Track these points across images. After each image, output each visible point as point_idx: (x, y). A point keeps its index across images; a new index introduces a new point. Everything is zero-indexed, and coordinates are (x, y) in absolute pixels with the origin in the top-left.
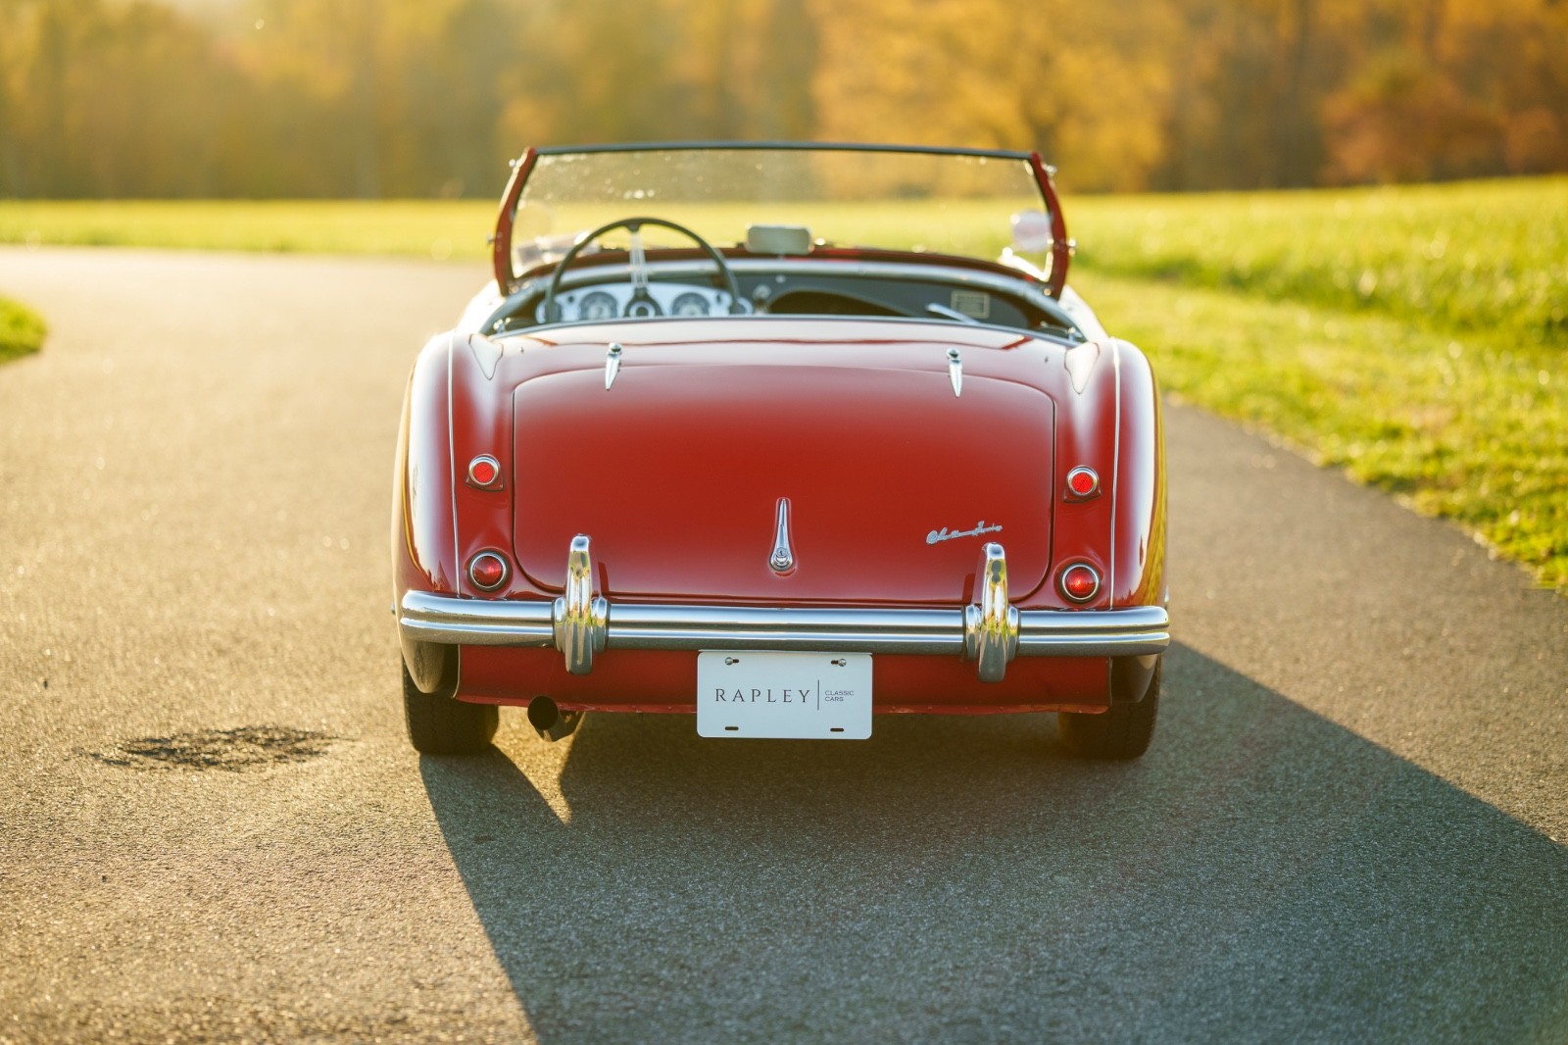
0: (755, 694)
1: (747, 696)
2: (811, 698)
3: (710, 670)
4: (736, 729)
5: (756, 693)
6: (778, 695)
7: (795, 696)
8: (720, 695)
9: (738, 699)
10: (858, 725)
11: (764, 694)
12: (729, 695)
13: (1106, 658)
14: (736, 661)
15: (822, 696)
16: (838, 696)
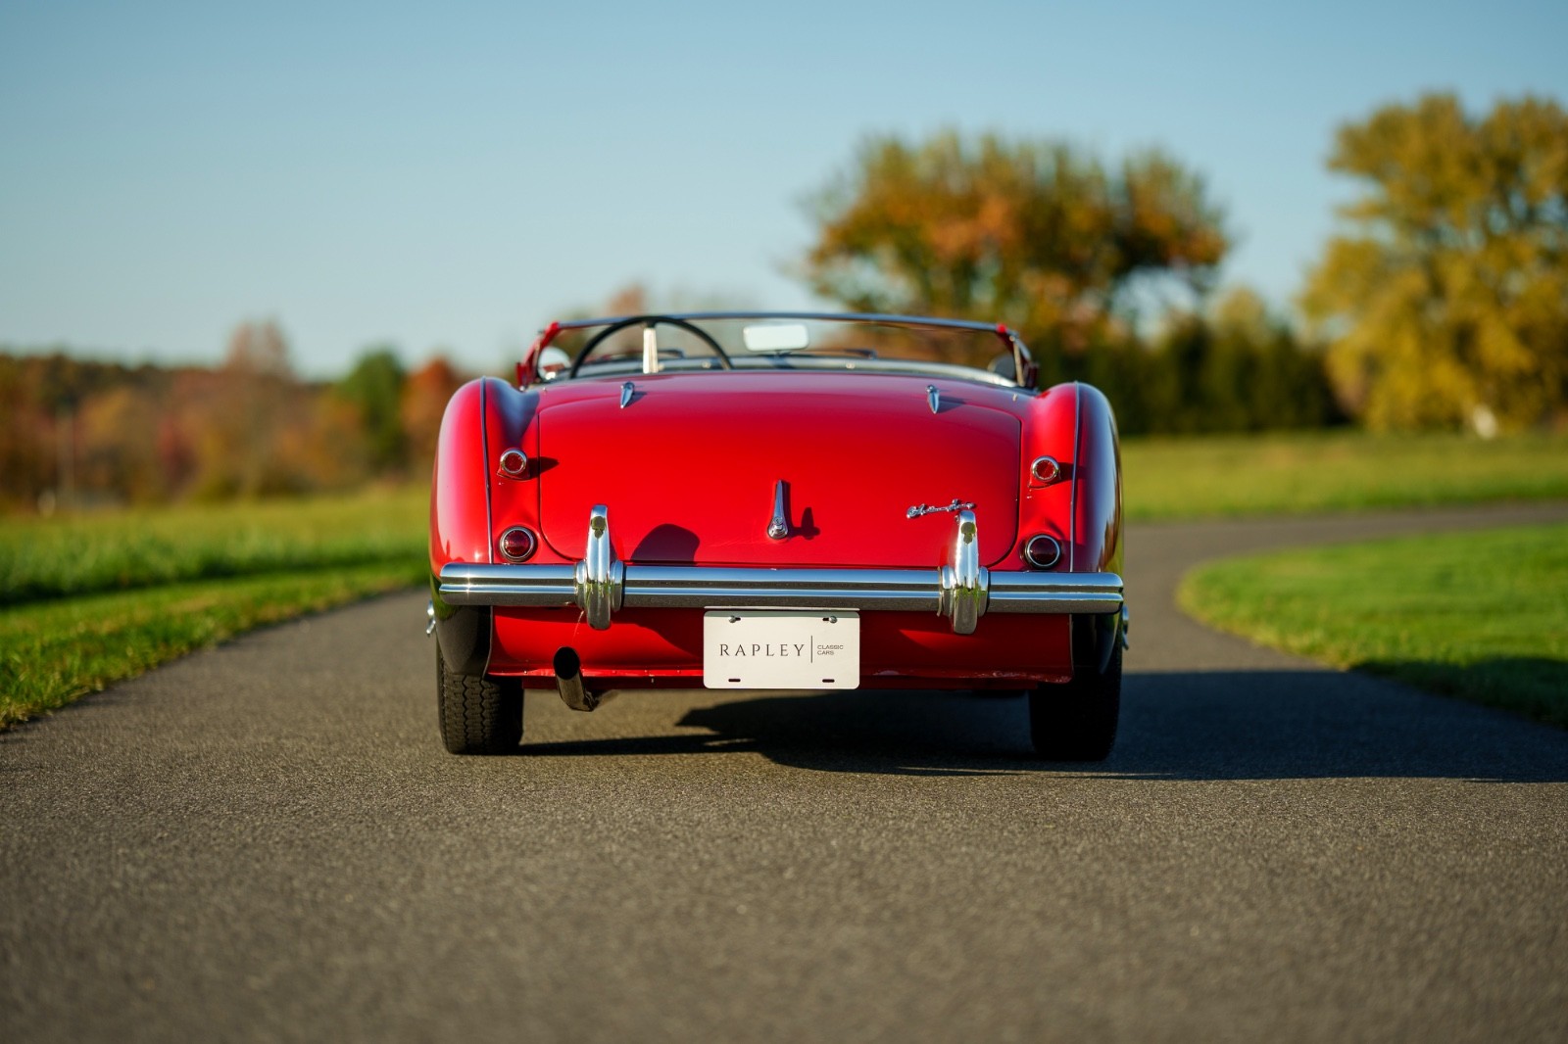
1: (748, 650)
2: (806, 651)
3: (716, 629)
4: (738, 680)
5: (756, 648)
7: (791, 651)
8: (724, 650)
9: (740, 654)
11: (764, 649)
13: (1065, 616)
14: (739, 620)
15: (815, 650)
16: (829, 650)
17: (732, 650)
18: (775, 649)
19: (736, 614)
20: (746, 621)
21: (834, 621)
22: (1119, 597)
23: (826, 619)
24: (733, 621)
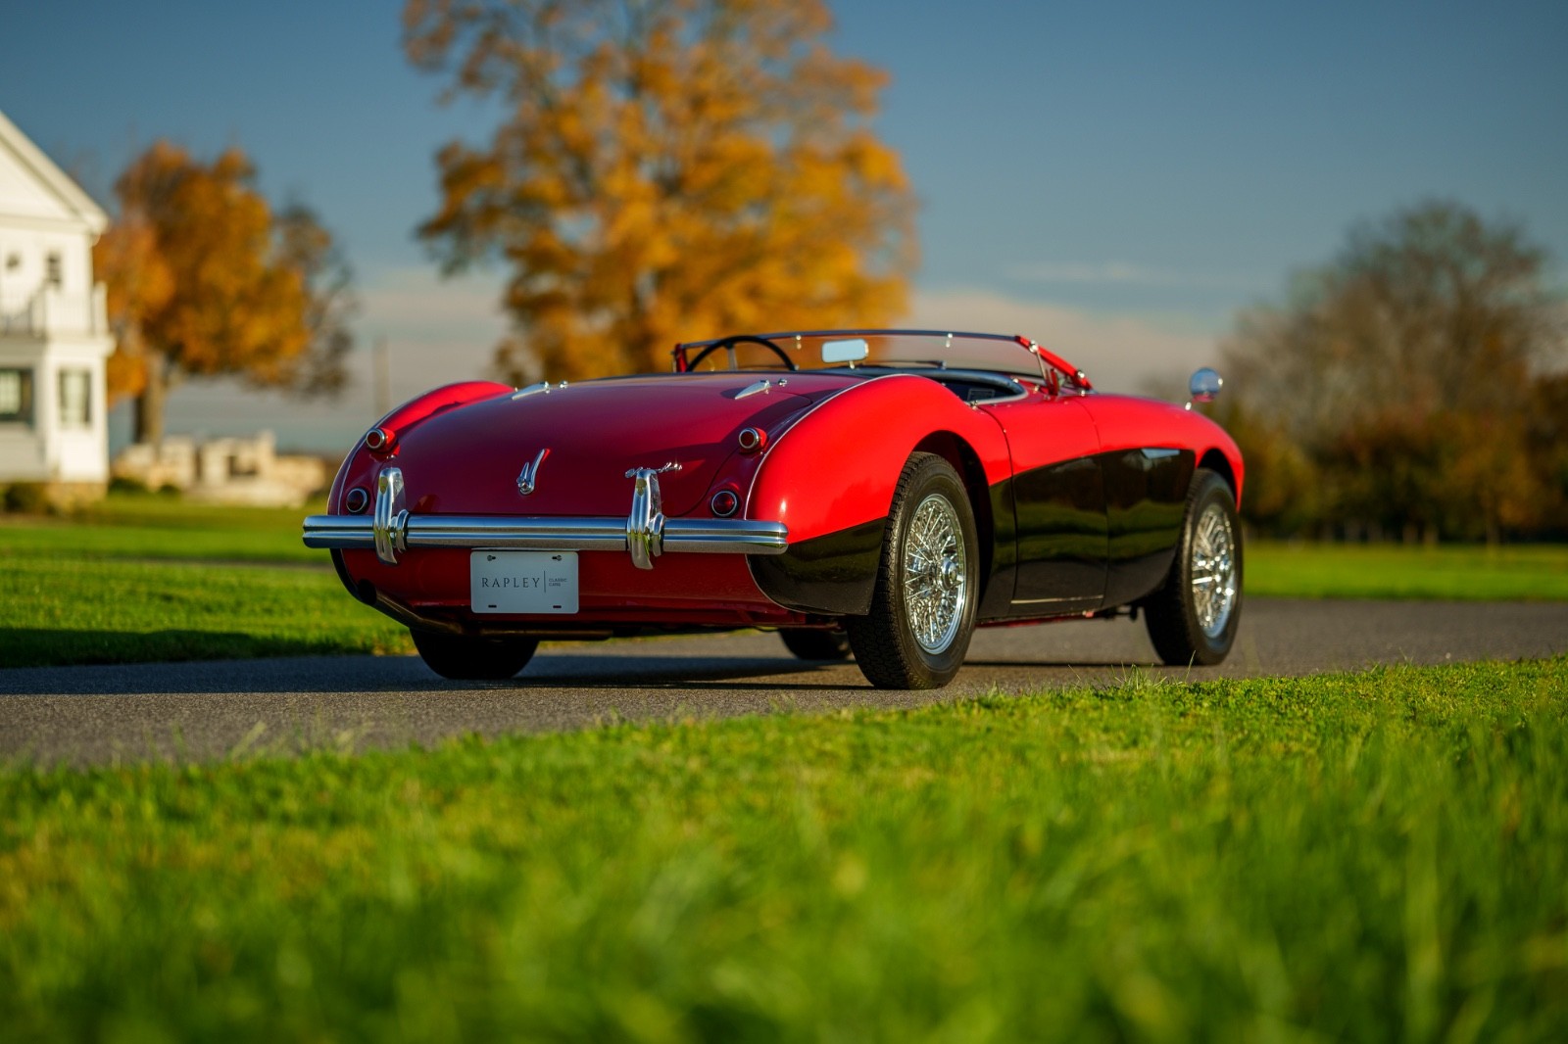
1: (501, 583)
2: (541, 583)
4: (495, 606)
5: (507, 581)
6: (519, 582)
7: (531, 583)
9: (496, 585)
10: (570, 602)
11: (512, 581)
12: (491, 582)
14: (494, 558)
15: (547, 582)
16: (557, 583)
19: (493, 554)
21: (559, 559)
23: (554, 558)
24: (490, 560)
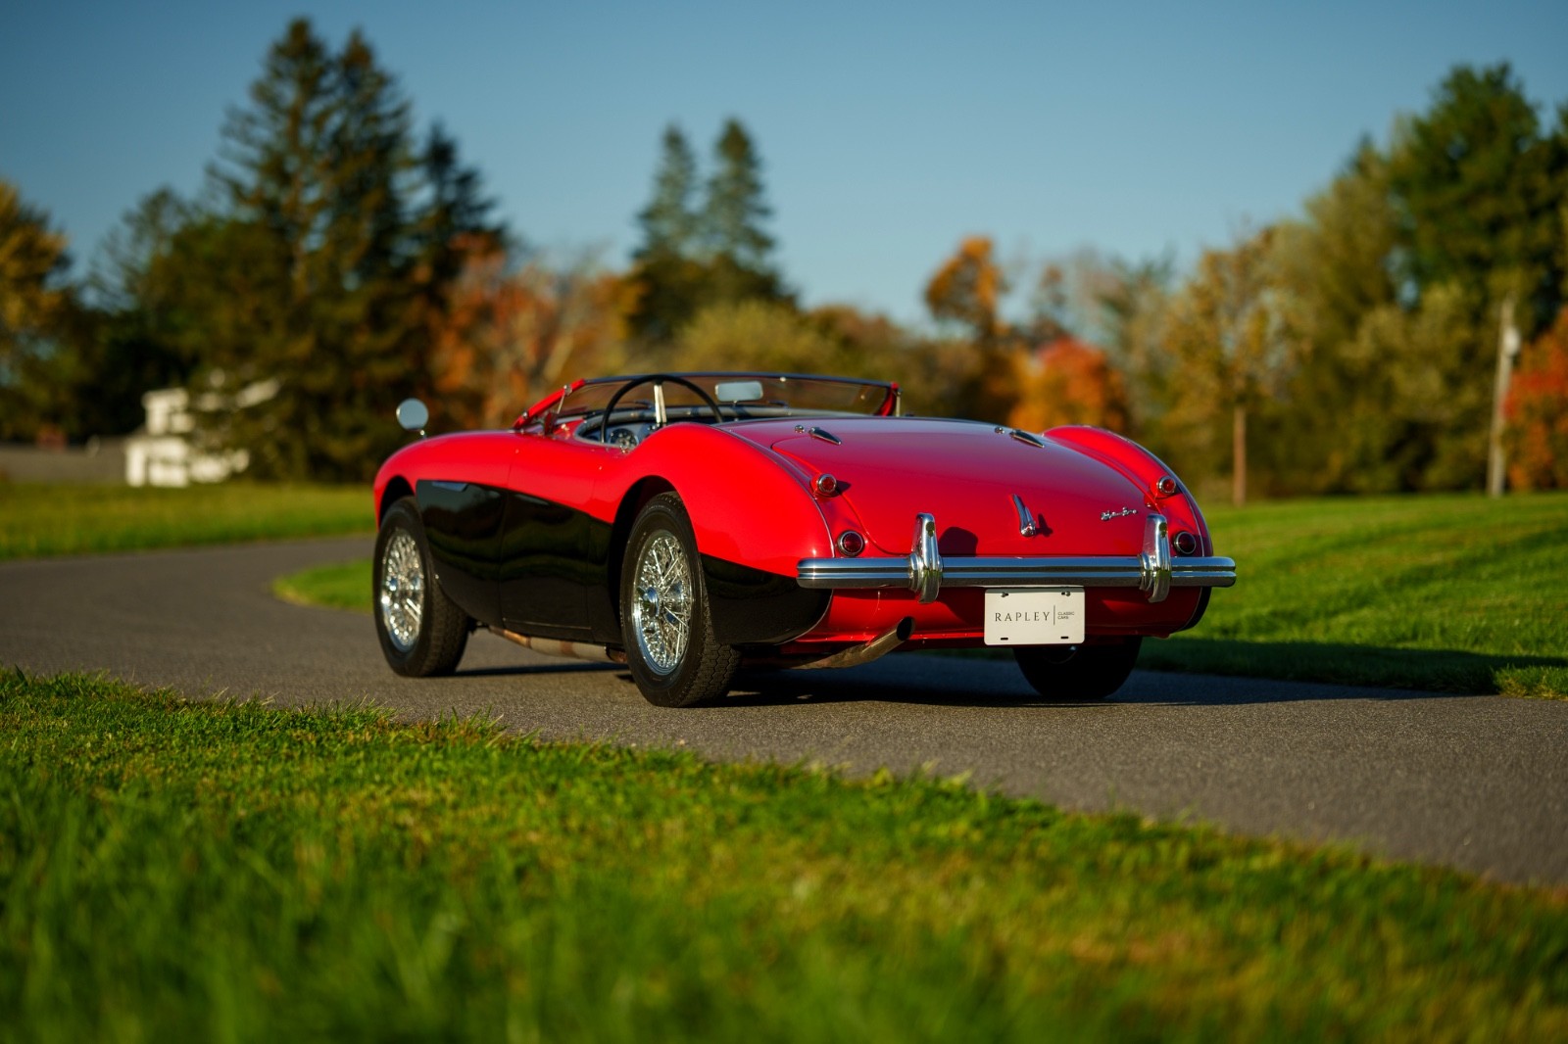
0: (1018, 615)
1: (1013, 617)
2: (1050, 617)
3: (993, 602)
4: (1007, 639)
8: (998, 617)
9: (1008, 619)
10: (1076, 634)
11: (1023, 616)
12: (1004, 616)
13: (1198, 588)
15: (1057, 616)
16: (1065, 616)
17: (1003, 618)
18: (1031, 616)
19: (1006, 591)
20: (1012, 596)
21: (1068, 595)
22: (1232, 574)
23: (1063, 594)
24: (1003, 596)
